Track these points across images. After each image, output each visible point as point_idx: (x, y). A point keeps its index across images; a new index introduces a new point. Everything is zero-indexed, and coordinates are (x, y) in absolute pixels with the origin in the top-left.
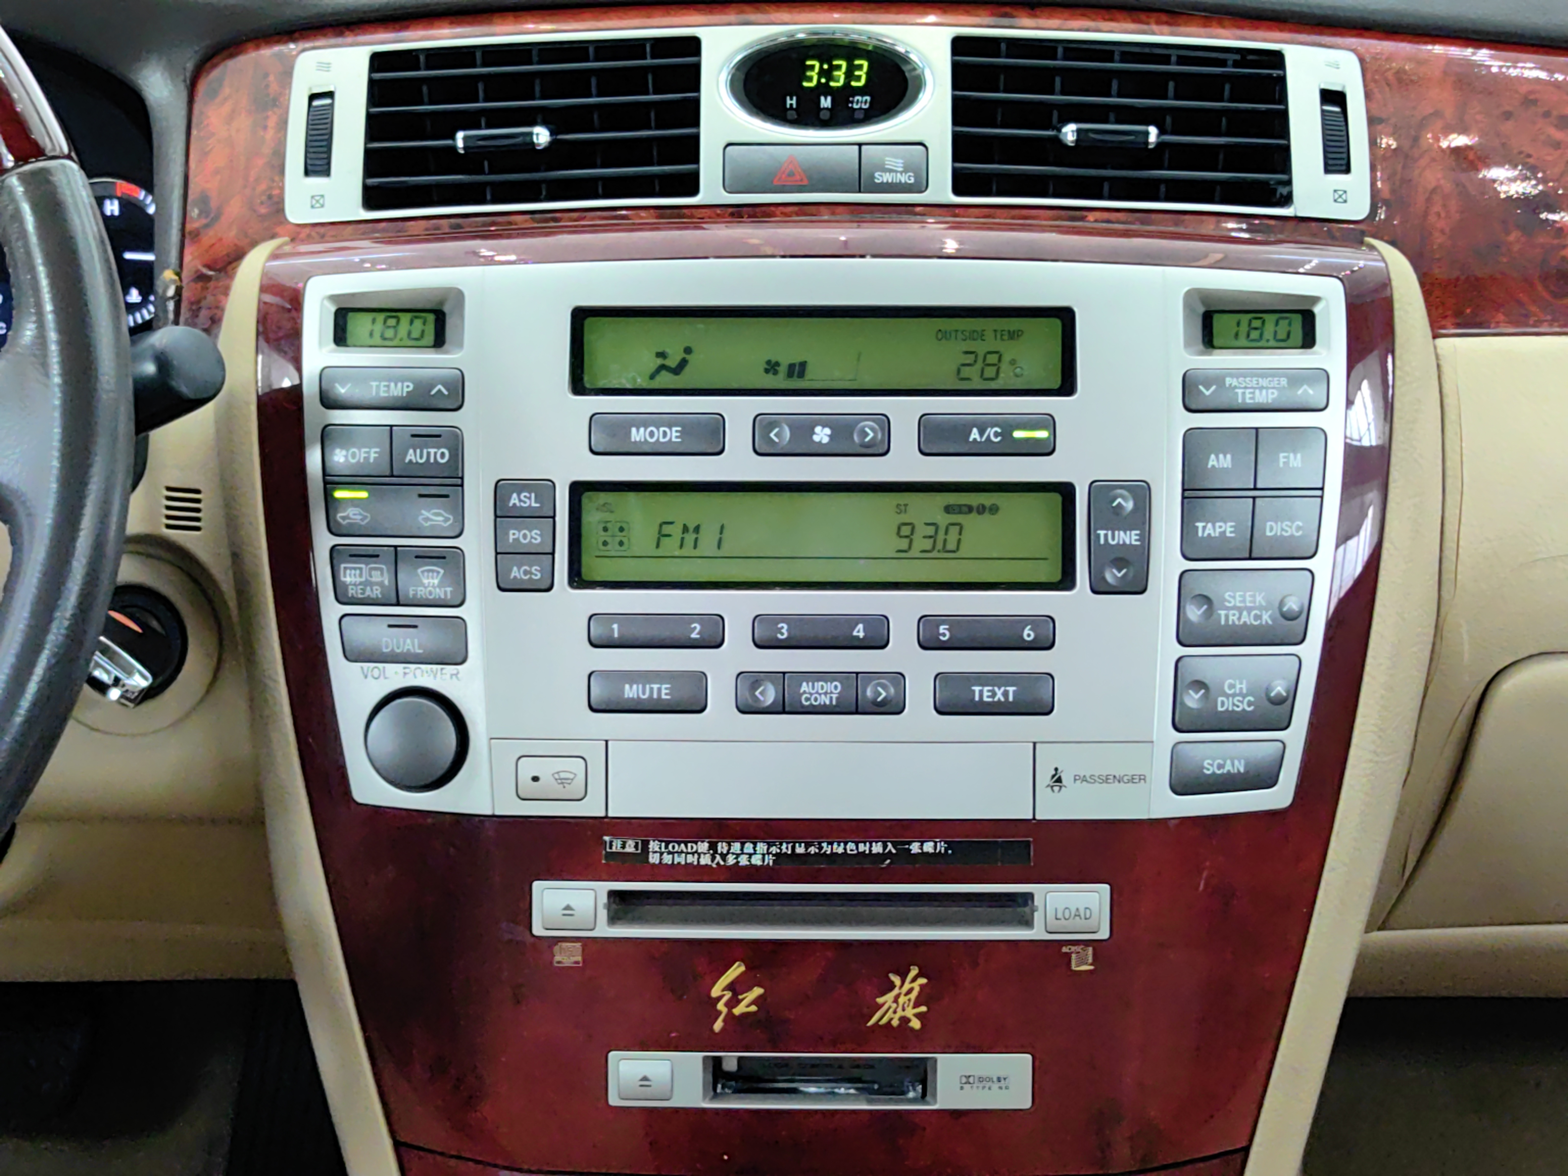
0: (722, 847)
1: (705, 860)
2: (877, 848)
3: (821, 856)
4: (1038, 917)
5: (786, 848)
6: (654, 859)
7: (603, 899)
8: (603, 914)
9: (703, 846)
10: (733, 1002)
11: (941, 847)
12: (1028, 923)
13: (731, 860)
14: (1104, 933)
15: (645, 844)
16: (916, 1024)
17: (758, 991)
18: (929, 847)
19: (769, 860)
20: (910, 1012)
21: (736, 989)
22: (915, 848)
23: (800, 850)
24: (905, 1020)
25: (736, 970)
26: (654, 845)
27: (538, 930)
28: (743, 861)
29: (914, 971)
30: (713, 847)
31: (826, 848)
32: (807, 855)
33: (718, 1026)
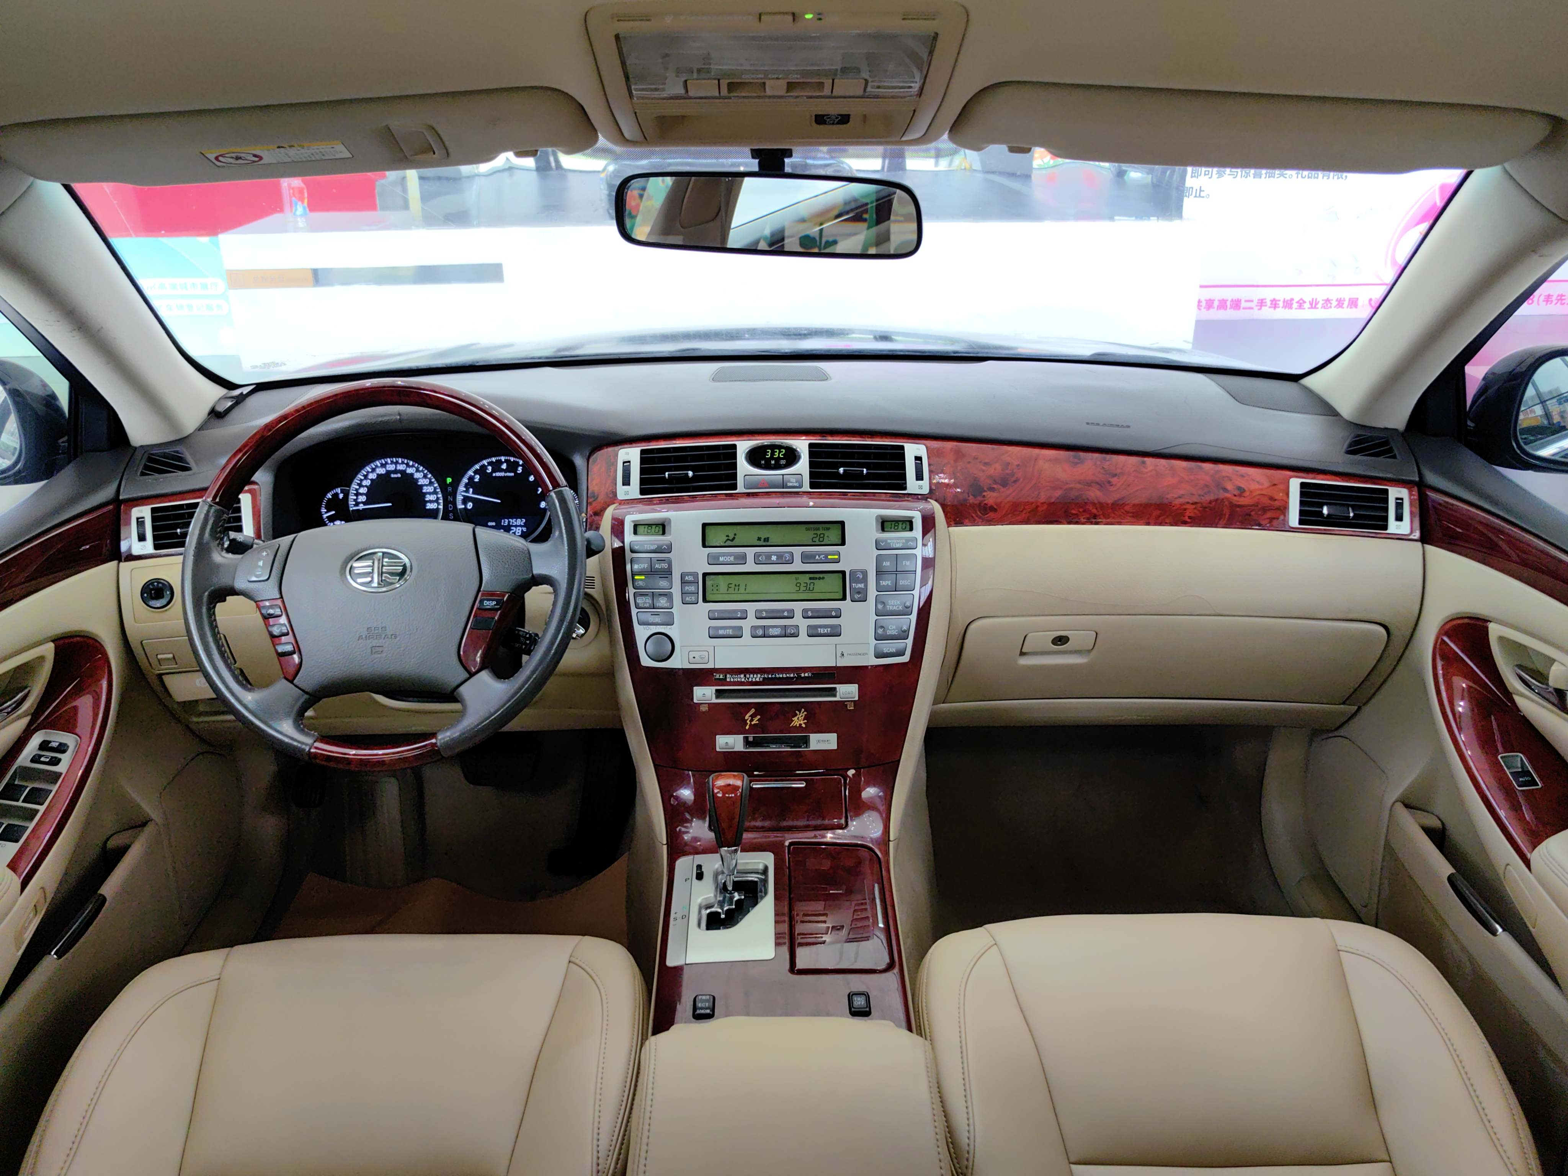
0: (748, 676)
1: (743, 680)
2: (792, 675)
3: (776, 678)
4: (838, 694)
5: (766, 676)
6: (728, 680)
7: (714, 692)
8: (714, 696)
9: (742, 676)
10: (752, 720)
11: (810, 675)
12: (835, 696)
13: (750, 680)
14: (857, 698)
15: (726, 676)
16: (804, 726)
17: (759, 717)
18: (806, 675)
19: (761, 679)
20: (802, 722)
21: (753, 716)
22: (803, 675)
23: (770, 676)
24: (800, 725)
25: (753, 711)
26: (728, 676)
27: (695, 701)
28: (754, 680)
29: (803, 710)
30: (745, 676)
31: (777, 676)
32: (772, 678)
33: (747, 727)
